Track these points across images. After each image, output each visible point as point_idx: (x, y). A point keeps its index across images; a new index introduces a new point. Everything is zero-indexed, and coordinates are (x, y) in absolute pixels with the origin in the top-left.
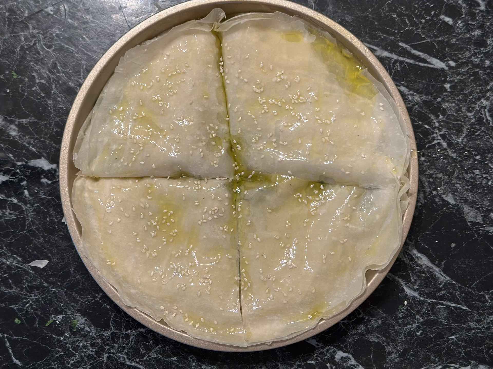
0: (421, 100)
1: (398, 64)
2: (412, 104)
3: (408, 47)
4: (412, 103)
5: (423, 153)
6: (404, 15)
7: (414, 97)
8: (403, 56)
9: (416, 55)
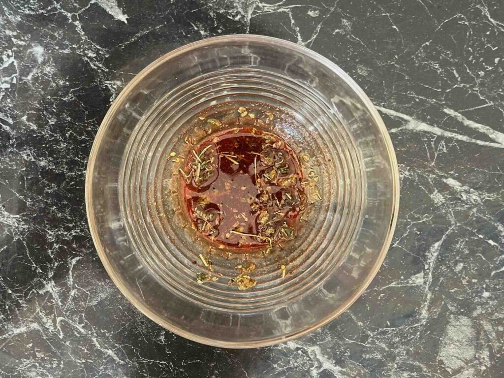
0: (482, 199)
1: (443, 142)
2: (468, 206)
3: (459, 115)
4: (467, 204)
5: (487, 285)
6: (451, 64)
7: (470, 194)
8: (451, 129)
9: (471, 128)
